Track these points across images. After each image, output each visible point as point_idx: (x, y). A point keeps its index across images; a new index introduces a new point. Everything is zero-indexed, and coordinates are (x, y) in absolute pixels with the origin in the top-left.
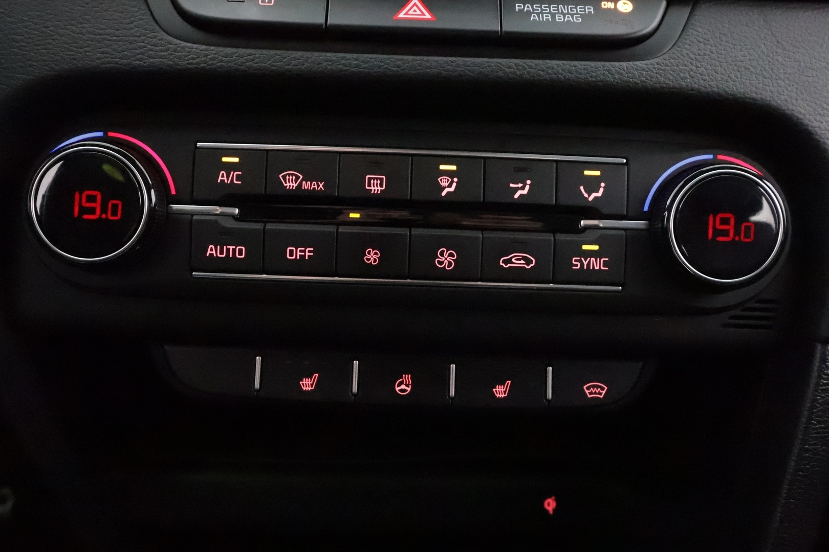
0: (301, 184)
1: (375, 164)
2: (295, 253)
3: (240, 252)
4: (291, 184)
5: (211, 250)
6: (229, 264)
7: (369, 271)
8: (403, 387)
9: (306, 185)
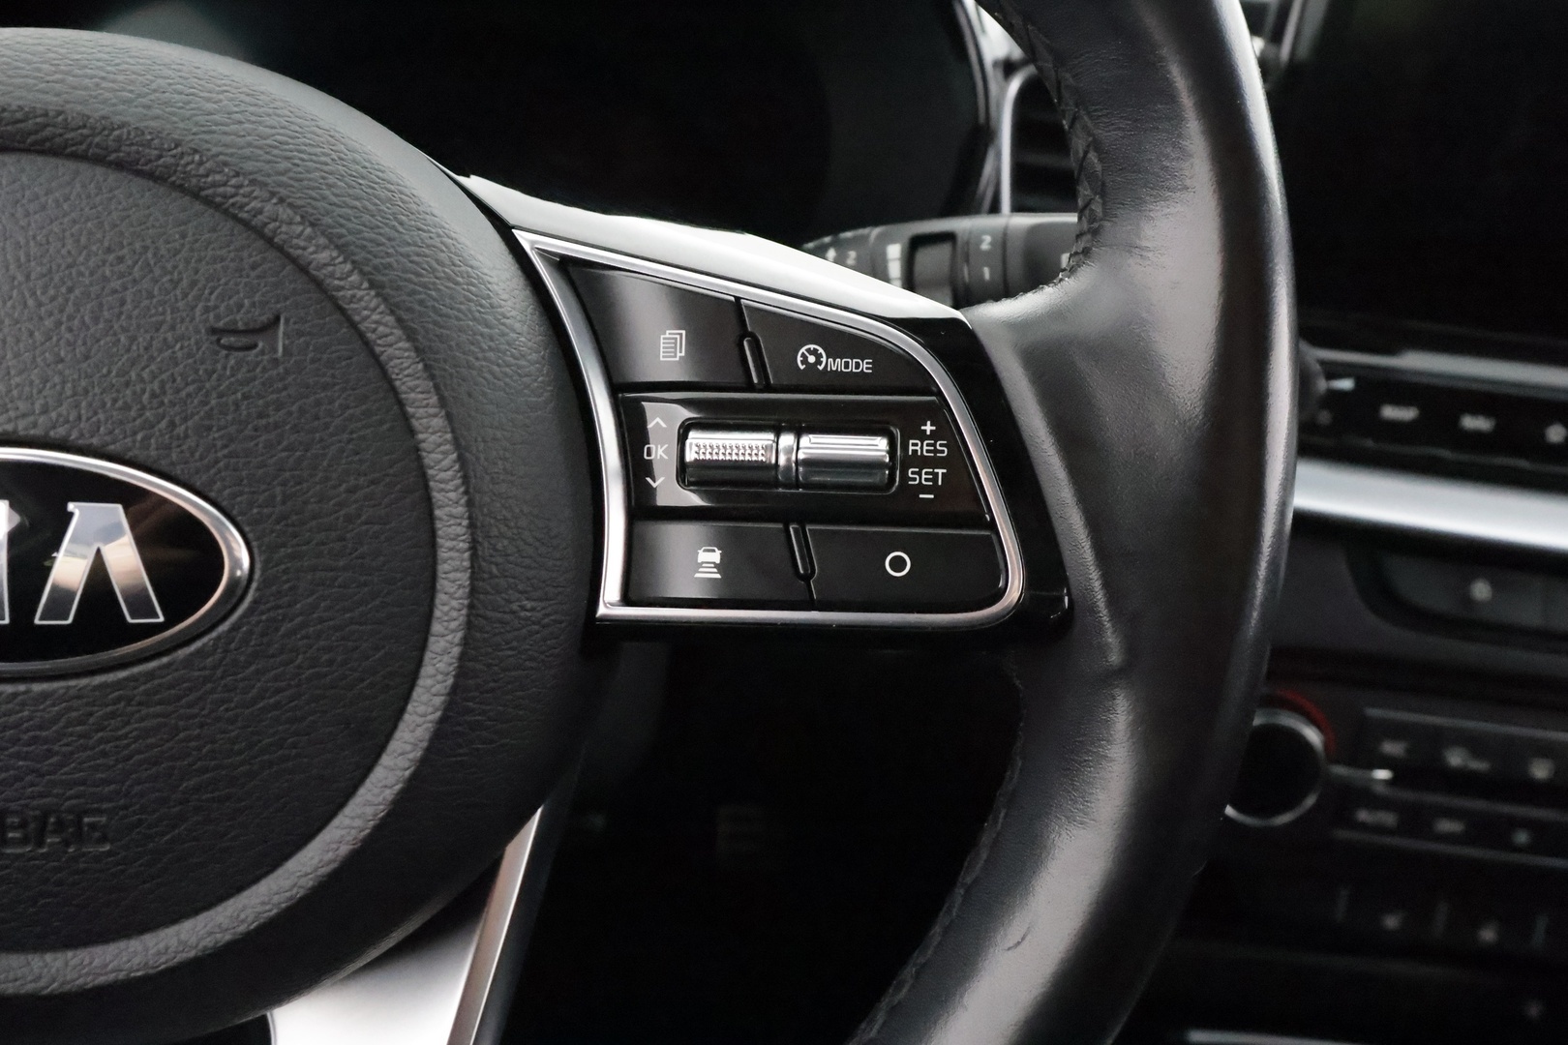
0: (1465, 762)
1: (1544, 750)
2: (1447, 826)
3: (1391, 818)
4: (1456, 761)
5: (1361, 815)
6: (1379, 829)
7: (1517, 848)
8: (1488, 934)
9: (1471, 764)
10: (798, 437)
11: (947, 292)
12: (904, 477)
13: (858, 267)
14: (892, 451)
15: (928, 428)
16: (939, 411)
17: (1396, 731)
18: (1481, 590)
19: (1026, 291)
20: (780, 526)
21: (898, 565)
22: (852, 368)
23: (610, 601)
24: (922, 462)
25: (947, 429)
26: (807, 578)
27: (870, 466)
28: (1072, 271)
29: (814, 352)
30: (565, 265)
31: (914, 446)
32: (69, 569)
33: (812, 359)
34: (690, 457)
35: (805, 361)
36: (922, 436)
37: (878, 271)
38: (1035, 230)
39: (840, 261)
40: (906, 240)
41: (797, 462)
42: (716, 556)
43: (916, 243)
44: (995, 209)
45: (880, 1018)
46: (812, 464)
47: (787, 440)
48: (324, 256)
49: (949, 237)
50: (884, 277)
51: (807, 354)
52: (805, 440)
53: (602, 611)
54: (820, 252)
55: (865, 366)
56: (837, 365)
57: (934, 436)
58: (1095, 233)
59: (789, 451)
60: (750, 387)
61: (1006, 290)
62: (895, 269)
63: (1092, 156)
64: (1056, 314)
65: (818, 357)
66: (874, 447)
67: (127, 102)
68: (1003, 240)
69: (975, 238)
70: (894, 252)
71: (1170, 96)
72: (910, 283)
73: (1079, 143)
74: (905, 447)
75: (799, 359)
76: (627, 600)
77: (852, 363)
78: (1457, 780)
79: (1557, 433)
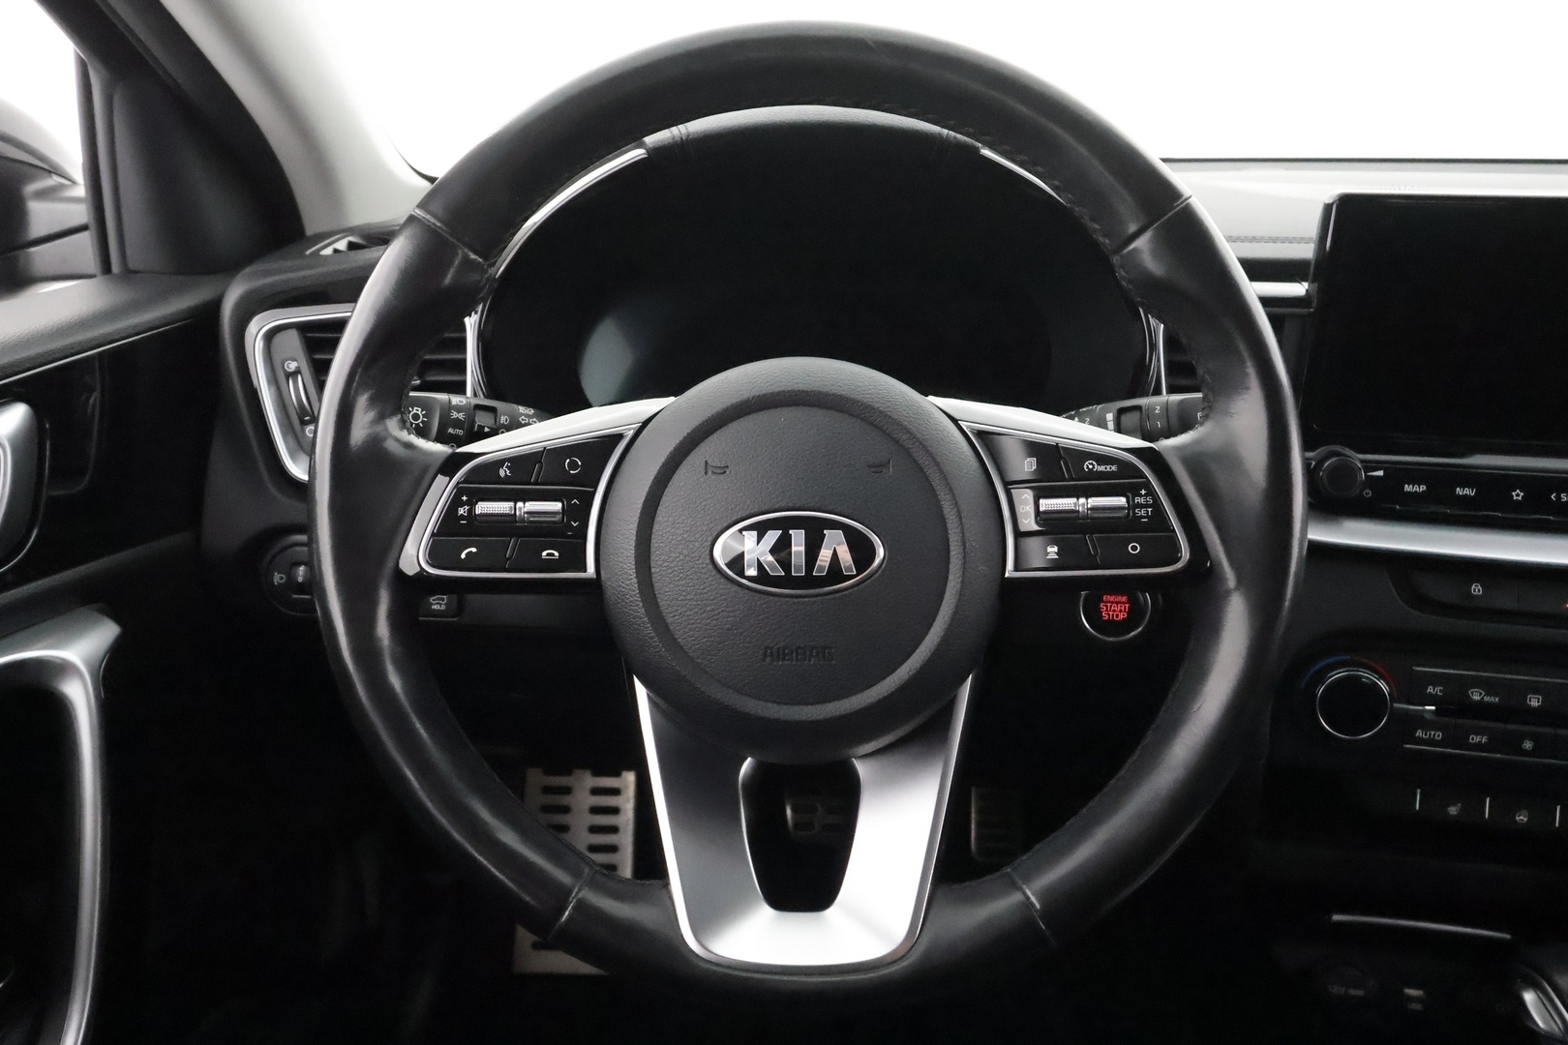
0: (1483, 698)
1: (1535, 689)
2: (1475, 739)
3: (1439, 735)
4: (1476, 697)
5: (1419, 733)
6: (1431, 742)
7: (1525, 753)
8: (1522, 817)
9: (1487, 699)
10: (1087, 499)
11: (1139, 433)
12: (1134, 513)
13: (1091, 424)
14: (1128, 502)
15: (1143, 492)
16: (1148, 485)
17: (1435, 679)
18: (1476, 589)
19: (1182, 433)
20: (1081, 536)
21: (1134, 548)
22: (1108, 469)
23: (1010, 571)
24: (1141, 506)
25: (1151, 492)
26: (1095, 556)
27: (1120, 508)
28: (1202, 424)
29: (1091, 464)
30: (980, 434)
31: (1138, 500)
32: (825, 556)
33: (1091, 467)
34: (1042, 509)
35: (1088, 467)
36: (1141, 496)
37: (1102, 424)
38: (1182, 401)
39: (1082, 421)
40: (1115, 412)
41: (1088, 509)
42: (1055, 549)
43: (1121, 412)
44: (1157, 392)
45: (1138, 752)
46: (1093, 509)
47: (1082, 500)
48: (904, 437)
49: (1138, 408)
50: (1105, 427)
51: (1088, 465)
52: (1090, 500)
53: (1007, 575)
54: (1071, 418)
55: (1114, 468)
56: (1102, 468)
57: (1146, 495)
58: (1211, 408)
59: (1083, 505)
60: (1065, 480)
61: (1169, 434)
62: (1111, 425)
63: (1207, 377)
64: (1196, 442)
65: (1094, 465)
66: (1121, 501)
67: (833, 385)
68: (1166, 407)
69: (1151, 408)
70: (1110, 417)
71: (1239, 353)
72: (1119, 429)
73: (1200, 371)
74: (1134, 501)
75: (1085, 467)
76: (1017, 568)
77: (1108, 467)
78: (1481, 710)
79: (1518, 495)
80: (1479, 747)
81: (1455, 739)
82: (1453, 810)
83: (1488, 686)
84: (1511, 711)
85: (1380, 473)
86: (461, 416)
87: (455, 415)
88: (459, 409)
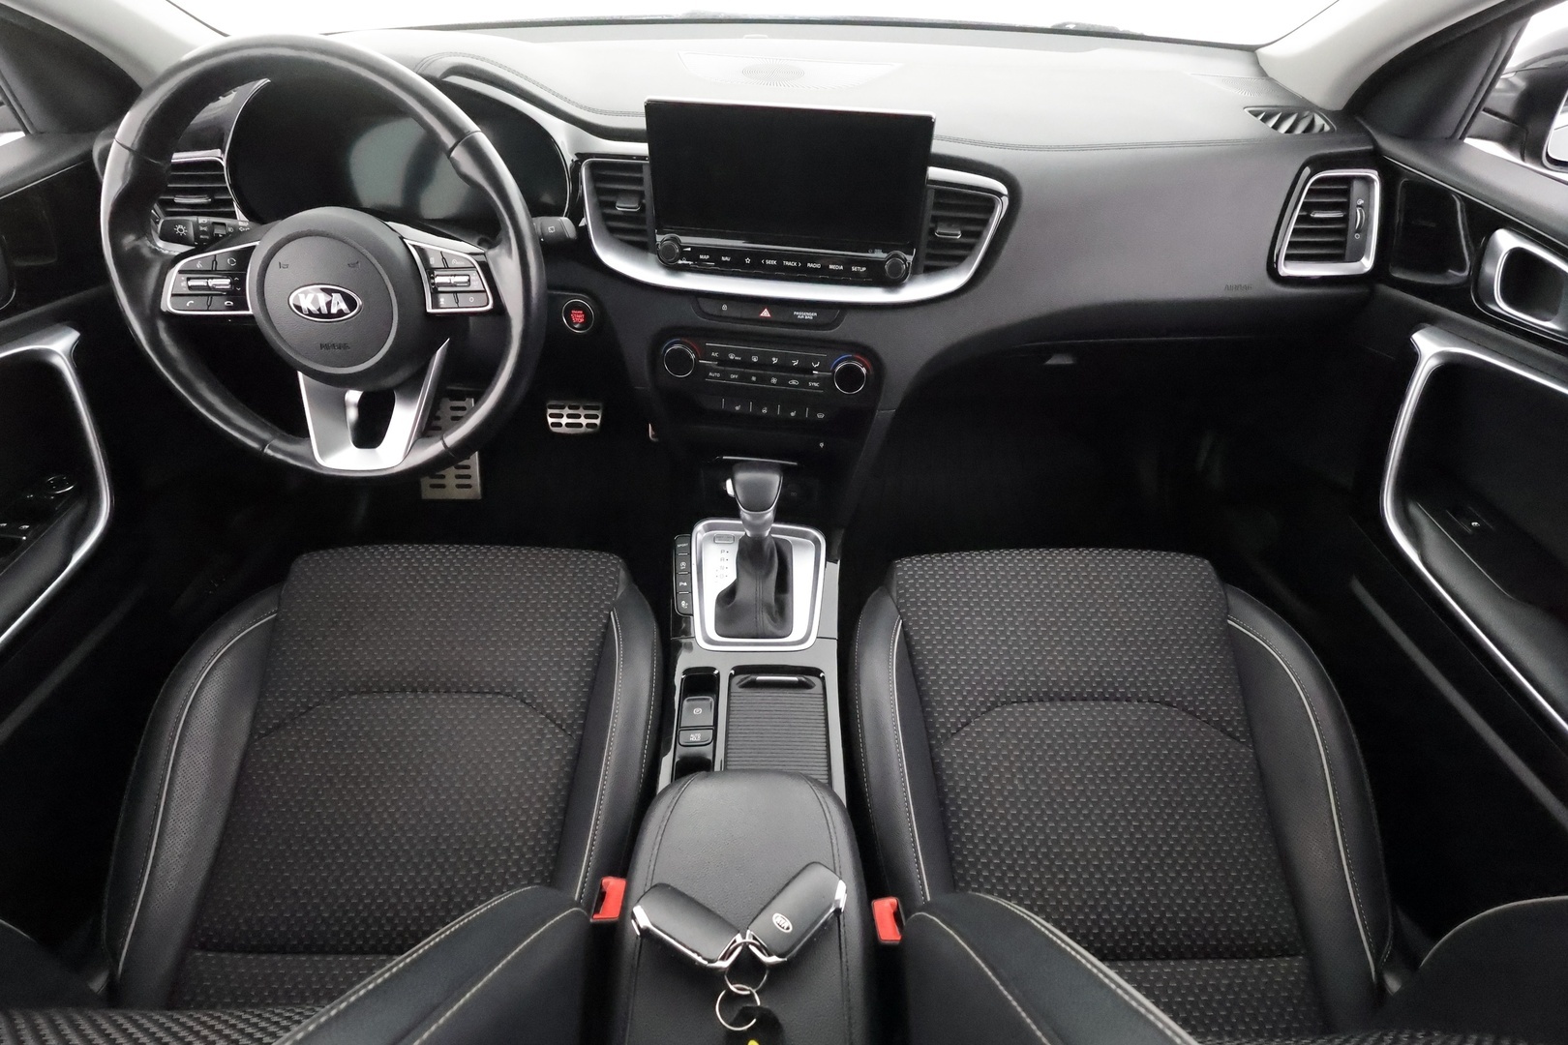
0: (735, 358)
2: (733, 376)
3: (718, 375)
4: (732, 357)
5: (710, 374)
6: (717, 378)
8: (765, 411)
17: (714, 349)
18: (724, 308)
78: (734, 363)
79: (748, 260)
80: (734, 380)
81: (725, 375)
82: (737, 408)
83: (737, 352)
84: (746, 363)
85: (689, 249)
86: (205, 229)
87: (201, 229)
88: (204, 225)
